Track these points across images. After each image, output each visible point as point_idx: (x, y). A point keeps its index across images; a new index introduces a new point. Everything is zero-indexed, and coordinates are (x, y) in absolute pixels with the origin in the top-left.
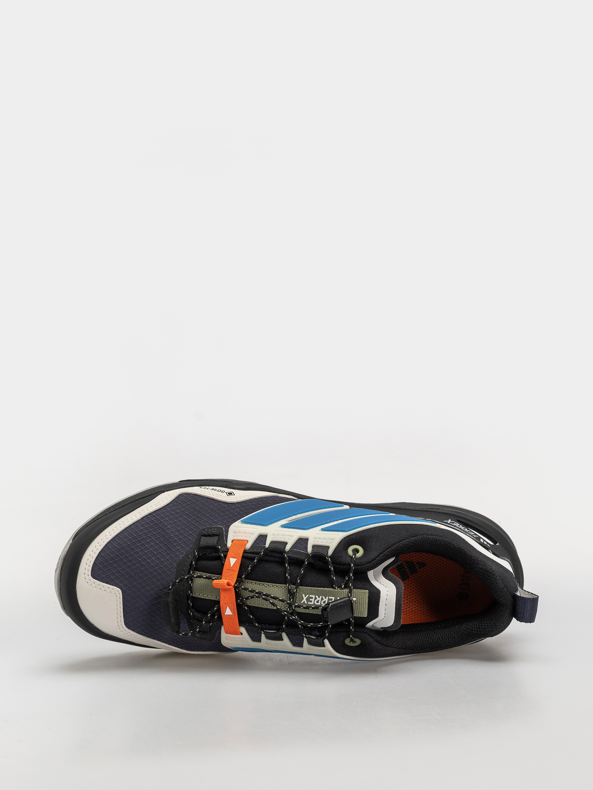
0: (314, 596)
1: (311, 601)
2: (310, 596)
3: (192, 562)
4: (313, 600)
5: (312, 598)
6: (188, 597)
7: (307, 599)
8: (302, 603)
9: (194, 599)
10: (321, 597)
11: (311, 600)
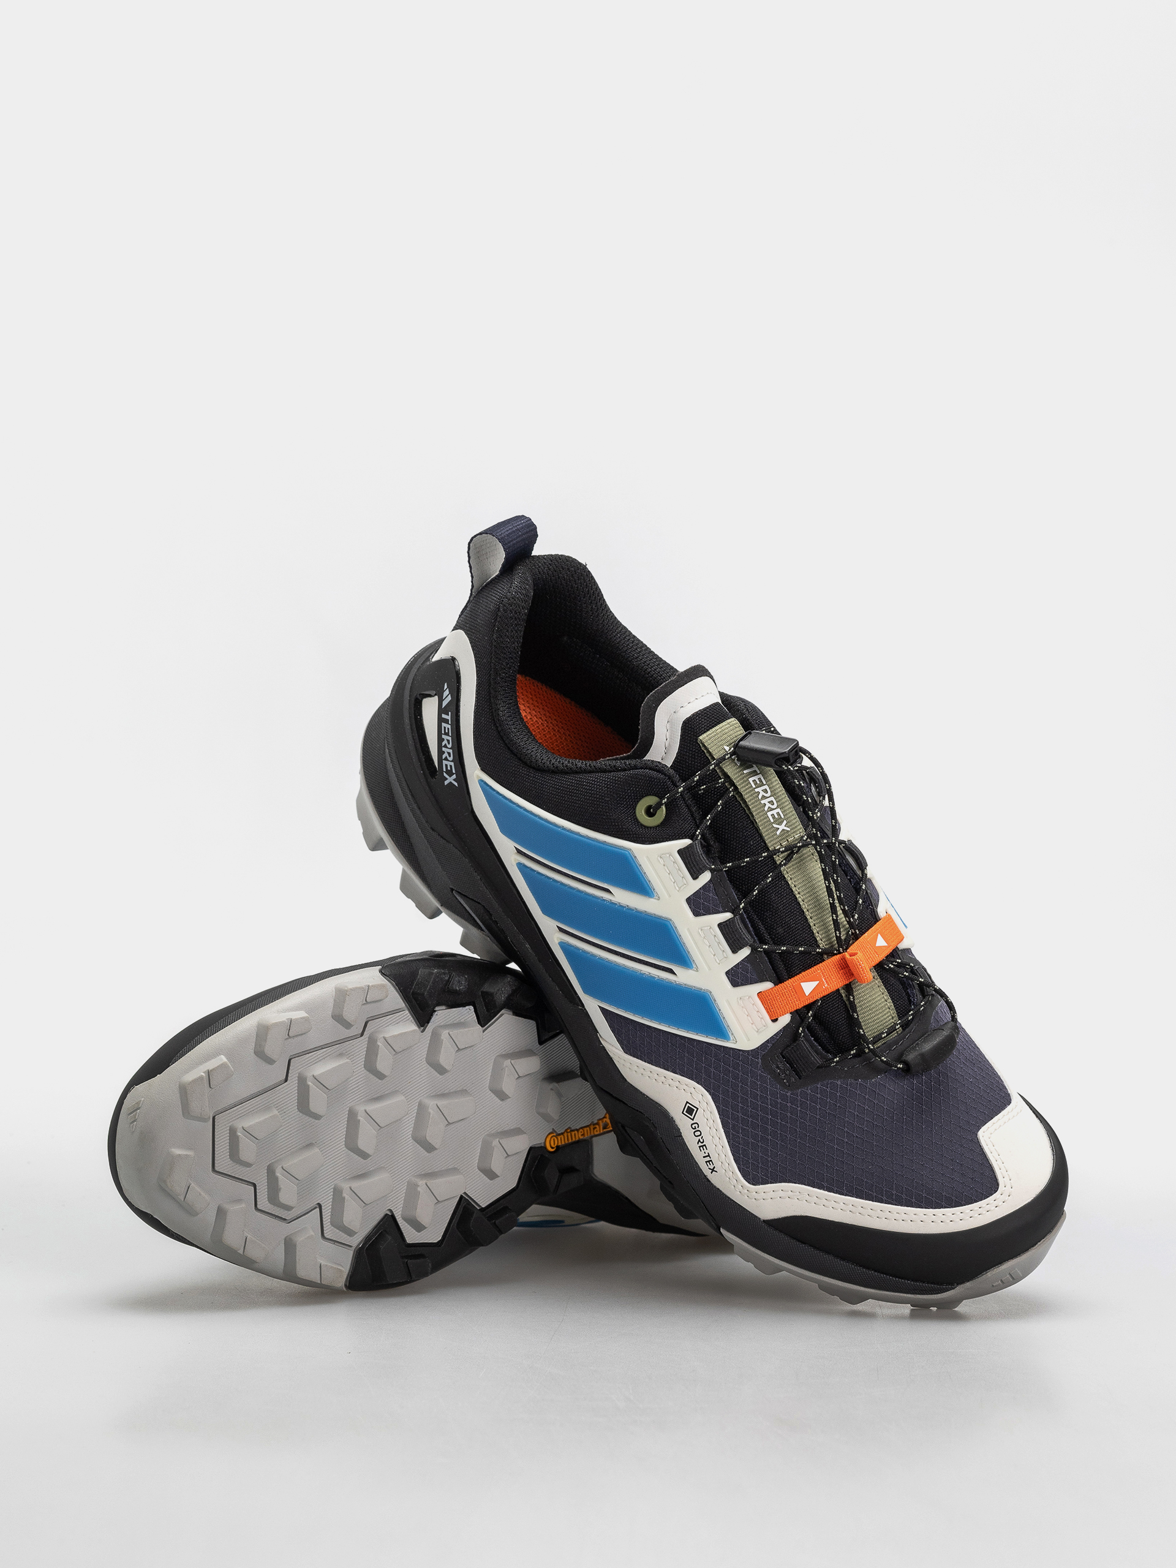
0: (769, 814)
1: (778, 814)
2: (772, 821)
3: (855, 1056)
4: (774, 812)
5: (772, 815)
6: (905, 1026)
7: (780, 824)
8: (789, 830)
9: (901, 1012)
10: (763, 802)
11: (776, 816)
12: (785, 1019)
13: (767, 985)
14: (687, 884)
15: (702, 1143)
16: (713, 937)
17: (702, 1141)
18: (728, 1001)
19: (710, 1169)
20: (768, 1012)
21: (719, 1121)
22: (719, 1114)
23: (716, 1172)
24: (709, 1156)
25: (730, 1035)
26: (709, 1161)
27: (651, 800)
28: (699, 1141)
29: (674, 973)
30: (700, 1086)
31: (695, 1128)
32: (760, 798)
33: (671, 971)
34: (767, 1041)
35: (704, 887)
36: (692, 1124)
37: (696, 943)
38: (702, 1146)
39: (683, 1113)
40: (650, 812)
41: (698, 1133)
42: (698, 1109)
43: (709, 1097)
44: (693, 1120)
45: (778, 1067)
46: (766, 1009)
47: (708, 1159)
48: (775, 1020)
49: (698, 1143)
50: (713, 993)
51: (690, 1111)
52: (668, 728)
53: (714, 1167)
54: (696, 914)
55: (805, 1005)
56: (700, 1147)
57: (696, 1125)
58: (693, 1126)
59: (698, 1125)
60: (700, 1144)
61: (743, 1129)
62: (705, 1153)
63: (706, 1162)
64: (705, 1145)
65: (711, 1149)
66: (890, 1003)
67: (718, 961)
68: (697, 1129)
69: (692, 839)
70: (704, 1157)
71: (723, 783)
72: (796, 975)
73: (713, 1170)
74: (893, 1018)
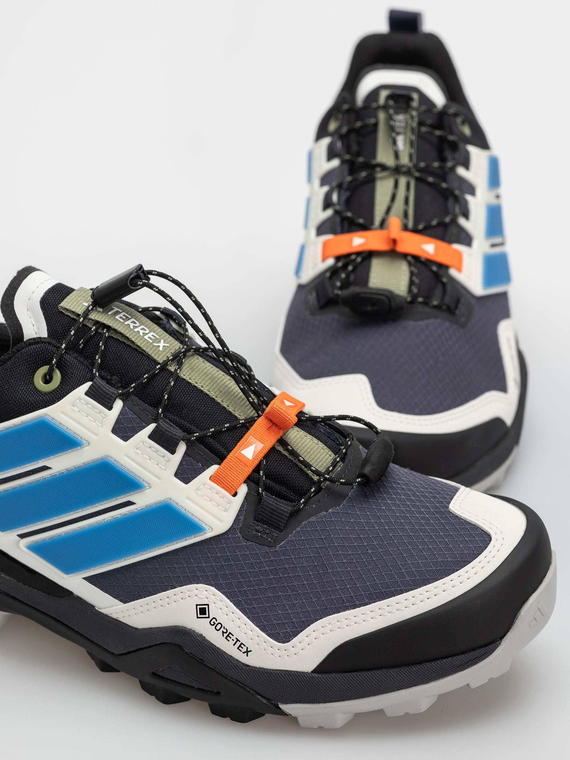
0: (146, 337)
1: (153, 336)
4: (149, 335)
6: (343, 458)
7: (159, 342)
8: (168, 345)
10: (136, 330)
12: (243, 490)
13: (214, 468)
14: (106, 416)
15: (226, 633)
16: (149, 449)
17: (225, 631)
18: (188, 498)
19: (244, 653)
20: (226, 490)
21: (231, 604)
22: (228, 599)
23: (251, 651)
24: (238, 640)
25: (204, 526)
26: (240, 646)
27: (44, 369)
28: (223, 632)
29: (133, 503)
30: (201, 585)
31: (214, 623)
32: (132, 328)
33: (129, 503)
34: (238, 516)
35: (121, 413)
36: (210, 622)
37: (138, 463)
38: (228, 636)
39: (198, 617)
40: (47, 380)
41: (219, 626)
42: (208, 605)
43: (213, 589)
44: (209, 617)
45: (258, 531)
46: (223, 487)
47: (238, 644)
48: (235, 495)
49: (223, 636)
50: (173, 498)
51: (203, 611)
52: (30, 315)
53: (247, 648)
54: (126, 438)
55: (253, 468)
56: (226, 638)
57: (214, 620)
58: (212, 623)
59: (215, 619)
60: (225, 635)
61: (255, 600)
62: (233, 640)
63: (238, 648)
64: (230, 633)
65: (236, 633)
66: (321, 445)
67: (164, 468)
68: (216, 623)
69: (92, 381)
70: (234, 645)
71: (96, 330)
72: (234, 448)
73: (247, 652)
74: (330, 456)
